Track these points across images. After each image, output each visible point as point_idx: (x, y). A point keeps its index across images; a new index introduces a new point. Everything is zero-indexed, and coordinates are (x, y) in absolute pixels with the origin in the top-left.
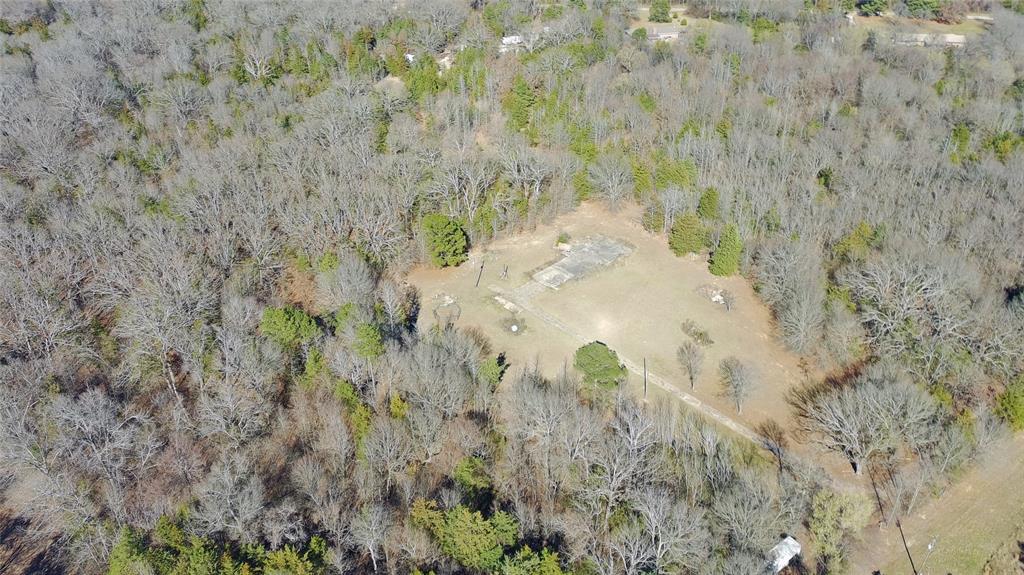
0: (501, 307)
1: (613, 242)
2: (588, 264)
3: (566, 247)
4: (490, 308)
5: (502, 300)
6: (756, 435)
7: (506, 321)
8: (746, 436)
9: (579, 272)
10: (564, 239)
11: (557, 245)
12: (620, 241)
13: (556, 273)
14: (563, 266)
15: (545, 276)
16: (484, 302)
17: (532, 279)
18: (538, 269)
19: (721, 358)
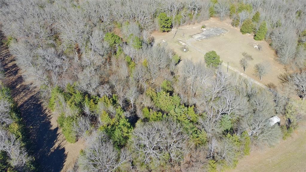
0: (181, 44)
1: (220, 29)
2: (211, 34)
3: (204, 29)
4: (177, 44)
5: (181, 42)
6: (266, 87)
7: (182, 48)
8: (263, 87)
9: (208, 36)
10: (203, 27)
11: (201, 29)
12: (223, 29)
13: (200, 36)
14: (203, 34)
15: (196, 37)
16: (176, 42)
17: (192, 37)
18: (194, 35)
19: (256, 64)
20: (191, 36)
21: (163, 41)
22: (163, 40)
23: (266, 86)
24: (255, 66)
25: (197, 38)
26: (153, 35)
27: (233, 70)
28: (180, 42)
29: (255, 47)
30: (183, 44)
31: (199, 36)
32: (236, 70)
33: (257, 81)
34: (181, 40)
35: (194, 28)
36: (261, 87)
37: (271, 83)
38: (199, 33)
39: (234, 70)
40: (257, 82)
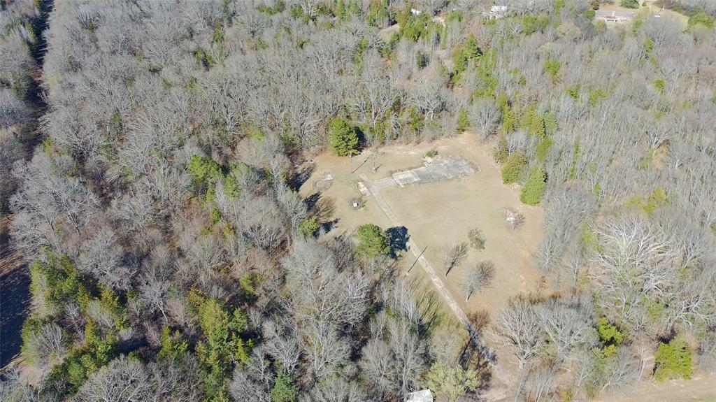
0: (358, 189)
1: (465, 163)
2: (436, 175)
3: (429, 160)
4: (351, 188)
5: (361, 185)
6: (466, 319)
7: (354, 199)
8: (459, 317)
9: (425, 178)
11: (424, 157)
12: (471, 164)
13: (410, 175)
14: (418, 172)
15: (401, 176)
16: (351, 184)
17: (391, 176)
18: (400, 170)
19: (482, 260)
20: (391, 173)
21: (329, 176)
22: (329, 173)
23: (468, 315)
24: (477, 266)
25: (400, 180)
26: (317, 160)
27: (424, 266)
28: (360, 183)
29: (508, 219)
30: (363, 189)
31: (408, 174)
32: (429, 269)
33: (457, 301)
34: (365, 178)
35: (411, 153)
36: (456, 317)
37: (484, 311)
38: (410, 169)
39: (427, 265)
40: (456, 303)
